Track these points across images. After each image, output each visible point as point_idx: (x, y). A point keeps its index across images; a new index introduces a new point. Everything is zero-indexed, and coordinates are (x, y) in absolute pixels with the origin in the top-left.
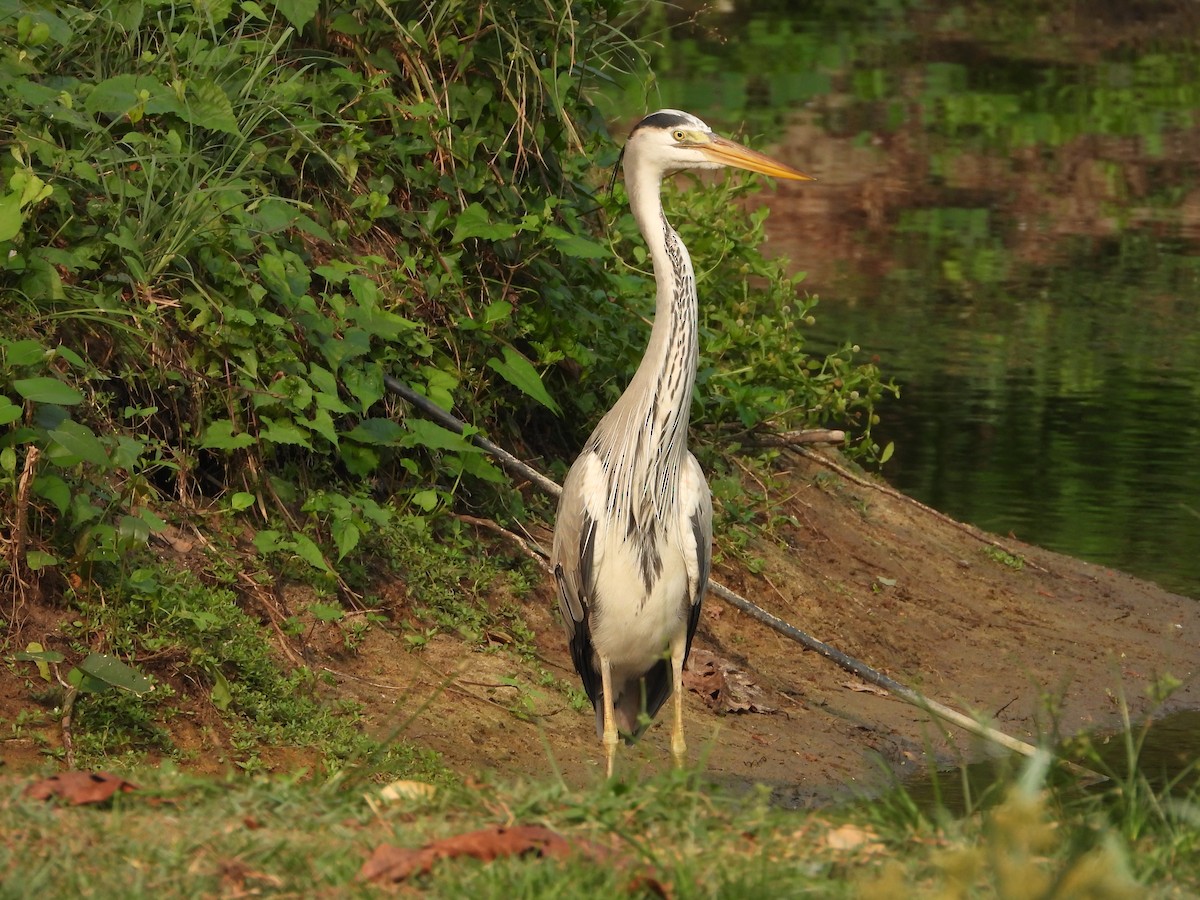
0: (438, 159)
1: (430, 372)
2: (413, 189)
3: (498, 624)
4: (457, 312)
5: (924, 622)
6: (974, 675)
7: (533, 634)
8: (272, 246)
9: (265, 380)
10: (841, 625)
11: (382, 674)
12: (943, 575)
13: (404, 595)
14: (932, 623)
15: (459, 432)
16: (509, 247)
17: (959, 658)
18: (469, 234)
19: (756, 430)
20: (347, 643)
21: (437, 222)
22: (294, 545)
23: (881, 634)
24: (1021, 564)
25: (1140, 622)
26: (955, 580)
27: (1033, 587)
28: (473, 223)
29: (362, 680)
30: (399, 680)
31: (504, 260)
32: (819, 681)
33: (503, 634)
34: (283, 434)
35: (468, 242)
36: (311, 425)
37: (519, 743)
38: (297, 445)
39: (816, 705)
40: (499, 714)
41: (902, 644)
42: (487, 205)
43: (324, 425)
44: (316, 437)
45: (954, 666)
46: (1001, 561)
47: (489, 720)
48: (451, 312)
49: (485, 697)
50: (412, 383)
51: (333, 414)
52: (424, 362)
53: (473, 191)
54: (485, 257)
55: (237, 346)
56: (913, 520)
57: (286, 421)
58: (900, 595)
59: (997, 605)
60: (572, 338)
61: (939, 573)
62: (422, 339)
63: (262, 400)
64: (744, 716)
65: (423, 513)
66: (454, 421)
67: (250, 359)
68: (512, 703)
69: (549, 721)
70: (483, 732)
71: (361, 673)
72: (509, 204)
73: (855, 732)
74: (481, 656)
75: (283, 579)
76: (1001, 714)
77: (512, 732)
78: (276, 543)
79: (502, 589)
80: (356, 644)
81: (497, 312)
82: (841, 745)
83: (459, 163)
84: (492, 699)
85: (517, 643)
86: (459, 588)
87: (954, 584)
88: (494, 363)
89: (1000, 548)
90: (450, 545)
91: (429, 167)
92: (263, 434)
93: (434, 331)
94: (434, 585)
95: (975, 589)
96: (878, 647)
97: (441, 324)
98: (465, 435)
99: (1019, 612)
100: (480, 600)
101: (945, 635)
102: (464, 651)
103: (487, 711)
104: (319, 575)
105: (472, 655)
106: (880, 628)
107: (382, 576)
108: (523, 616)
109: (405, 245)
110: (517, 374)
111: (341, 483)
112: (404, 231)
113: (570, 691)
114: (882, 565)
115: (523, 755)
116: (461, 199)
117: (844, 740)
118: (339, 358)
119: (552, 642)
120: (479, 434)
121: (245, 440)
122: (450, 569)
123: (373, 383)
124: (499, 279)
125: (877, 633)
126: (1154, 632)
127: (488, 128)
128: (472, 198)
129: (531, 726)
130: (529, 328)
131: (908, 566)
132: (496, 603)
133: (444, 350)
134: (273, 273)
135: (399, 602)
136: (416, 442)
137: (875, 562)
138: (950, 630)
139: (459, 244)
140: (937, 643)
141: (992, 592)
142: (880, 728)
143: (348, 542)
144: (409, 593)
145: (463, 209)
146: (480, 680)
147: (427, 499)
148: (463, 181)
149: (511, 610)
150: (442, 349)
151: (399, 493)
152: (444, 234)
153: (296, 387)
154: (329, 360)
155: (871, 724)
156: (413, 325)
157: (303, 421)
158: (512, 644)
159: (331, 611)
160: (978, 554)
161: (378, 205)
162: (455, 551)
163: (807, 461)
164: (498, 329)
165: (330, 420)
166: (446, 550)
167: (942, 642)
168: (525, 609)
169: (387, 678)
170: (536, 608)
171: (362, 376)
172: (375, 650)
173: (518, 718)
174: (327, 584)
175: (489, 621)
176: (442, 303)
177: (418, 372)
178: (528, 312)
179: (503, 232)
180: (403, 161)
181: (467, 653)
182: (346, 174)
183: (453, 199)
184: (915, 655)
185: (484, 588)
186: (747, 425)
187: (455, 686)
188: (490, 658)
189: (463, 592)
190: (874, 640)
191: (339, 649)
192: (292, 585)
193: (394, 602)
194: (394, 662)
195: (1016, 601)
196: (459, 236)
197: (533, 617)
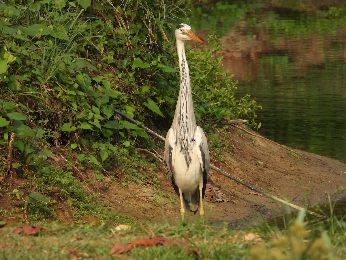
0: (127, 45)
1: (127, 107)
2: (120, 54)
3: (149, 179)
4: (134, 89)
5: (272, 174)
6: (287, 189)
7: (159, 181)
8: (80, 72)
9: (79, 111)
10: (248, 176)
11: (116, 194)
12: (277, 160)
13: (121, 171)
14: (274, 174)
16: (148, 70)
17: (282, 184)
18: (137, 67)
19: (221, 120)
20: (106, 186)
21: (127, 63)
22: (89, 158)
23: (259, 178)
24: (299, 156)
25: (334, 172)
26: (280, 161)
27: (303, 163)
28: (138, 63)
29: (110, 197)
30: (121, 196)
31: (147, 74)
32: (242, 192)
33: (150, 182)
34: (85, 126)
35: (136, 69)
36: (93, 123)
37: (156, 213)
38: (89, 129)
39: (241, 199)
40: (150, 205)
41: (266, 180)
42: (141, 58)
43: (97, 123)
44: (94, 127)
45: (281, 186)
46: (293, 156)
47: (147, 207)
48: (132, 89)
49: (146, 200)
50: (122, 110)
51: (99, 120)
52: (125, 104)
53: (137, 54)
54: (141, 73)
55: (71, 101)
56: (268, 145)
57: (86, 123)
58: (265, 166)
59: (293, 168)
60: (167, 96)
61: (276, 160)
63: (79, 117)
64: (221, 203)
65: (126, 148)
66: (134, 121)
67: (75, 105)
68: (154, 202)
69: (164, 206)
70: (145, 210)
71: (110, 194)
72: (148, 57)
73: (253, 206)
74: (144, 188)
75: (87, 168)
76: (295, 200)
77: (154, 210)
78: (84, 158)
79: (150, 169)
80: (108, 186)
81: (145, 89)
82: (249, 210)
83: (133, 46)
84: (148, 201)
85: (155, 184)
86: (137, 169)
87: (280, 163)
88: (145, 104)
89: (293, 152)
90: (134, 157)
91: (124, 48)
92: (79, 127)
93: (127, 95)
94: (130, 168)
95: (286, 164)
96: (259, 182)
97: (129, 93)
98: (137, 125)
99: (299, 170)
100: (143, 172)
101: (278, 177)
103: (147, 204)
104: (96, 166)
105: (142, 188)
106: (259, 176)
107: (115, 166)
108: (156, 176)
109: (118, 70)
110: (152, 107)
111: (102, 140)
112: (118, 66)
113: (170, 197)
114: (259, 158)
115: (157, 216)
116: (134, 57)
117: (250, 209)
118: (100, 104)
119: (165, 183)
120: (141, 124)
121: (74, 128)
122: (134, 164)
123: (110, 111)
124: (146, 79)
126: (338, 175)
127: (141, 36)
128: (137, 56)
129: (159, 208)
130: (155, 93)
131: (266, 158)
132: (148, 173)
133: (130, 100)
134: (80, 80)
136: (123, 127)
137: (257, 157)
138: (279, 176)
139: (134, 70)
140: (276, 180)
141: (291, 164)
142: (260, 205)
143: (105, 157)
144: (123, 171)
145: (135, 59)
146: (144, 195)
147: (127, 144)
148: (134, 51)
149: (152, 175)
151: (119, 142)
152: (129, 67)
153: (88, 113)
154: (97, 104)
155: (257, 204)
156: (121, 94)
157: (90, 122)
158: (153, 185)
159: (101, 177)
160: (287, 154)
161: (110, 59)
162: (136, 158)
163: (236, 129)
164: (146, 94)
165: (98, 122)
168: (156, 174)
169: (117, 196)
170: (160, 174)
171: (107, 109)
172: (113, 188)
173: (155, 206)
174: (99, 169)
176: (129, 87)
177: (123, 107)
178: (154, 89)
179: (146, 66)
180: (117, 46)
181: (140, 188)
182: (100, 51)
183: (131, 57)
184: (269, 184)
185: (144, 169)
186: (219, 119)
187: (137, 197)
188: (147, 189)
189: (138, 170)
190: (257, 180)
191: (103, 188)
192: (89, 170)
193: (119, 173)
194: (119, 191)
195: (298, 167)
196: (134, 67)
197: (159, 177)
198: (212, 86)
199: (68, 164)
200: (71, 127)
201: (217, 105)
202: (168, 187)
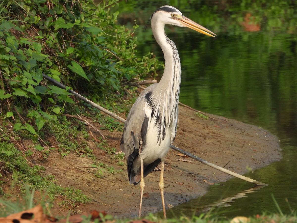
0: (48, 4)
1: (52, 70)
2: (42, 14)
3: (81, 148)
4: (58, 51)
5: (193, 138)
6: (212, 154)
7: (92, 150)
8: (8, 35)
9: (11, 76)
11: (56, 166)
12: (189, 123)
13: (55, 140)
14: (195, 139)
15: (65, 89)
16: (71, 30)
17: (206, 149)
18: (60, 27)
19: (130, 81)
20: (44, 157)
21: (49, 24)
22: (26, 127)
23: (183, 143)
24: (207, 117)
25: (248, 134)
26: (193, 124)
27: (212, 124)
28: (60, 24)
29: (51, 168)
30: (61, 167)
31: (69, 34)
32: (171, 159)
33: (83, 151)
34: (19, 93)
35: (60, 29)
36: (27, 90)
37: (100, 185)
38: (24, 96)
39: (174, 167)
40: (92, 176)
41: (189, 145)
42: (63, 18)
43: (31, 89)
44: (30, 93)
45: (205, 152)
46: (202, 117)
47: (90, 178)
48: (56, 51)
49: (86, 171)
50: (47, 74)
51: (34, 86)
52: (50, 67)
53: (59, 13)
54: (64, 34)
55: (3, 67)
57: (19, 89)
58: (183, 130)
59: (206, 131)
60: (90, 57)
61: (188, 122)
62: (49, 60)
63: (12, 83)
64: (157, 172)
65: (56, 114)
66: (63, 85)
67: (7, 70)
68: (94, 173)
69: (106, 178)
70: (89, 182)
71: (49, 166)
72: (70, 17)
73: (189, 175)
74: (80, 158)
75: (22, 138)
76: (226, 166)
77: (97, 182)
78: (20, 127)
79: (80, 137)
80: (47, 157)
81: (70, 51)
82: (186, 179)
83: (54, 5)
84: (89, 172)
85: (88, 153)
86: (68, 137)
87: (193, 125)
88: (69, 66)
89: (200, 113)
90: (64, 124)
91: (46, 6)
92: (14, 94)
93: (51, 58)
94: (62, 137)
95: (199, 126)
96: (183, 147)
97: (53, 55)
98: (67, 90)
99: (214, 133)
100: (75, 140)
101: (200, 142)
102: (75, 157)
103: (89, 175)
104: (32, 136)
105: (78, 158)
106: (182, 141)
107: (48, 135)
108: (88, 144)
109: (40, 32)
110: (77, 70)
111: (32, 107)
112: (40, 27)
113: (108, 167)
115: (102, 189)
116: (56, 16)
117: (186, 177)
118: (29, 68)
119: (97, 152)
120: (70, 89)
121: (8, 95)
122: (65, 132)
123: (39, 75)
124: (69, 40)
125: (181, 143)
126: (252, 137)
128: (59, 16)
129: (102, 180)
130: (78, 55)
132: (79, 141)
133: (55, 63)
134: (10, 43)
135: (54, 143)
136: (52, 93)
138: (201, 140)
139: (57, 30)
140: (198, 145)
141: (204, 127)
142: (194, 173)
143: (41, 125)
144: (56, 140)
145: (57, 19)
146: (83, 166)
147: (57, 110)
148: (56, 10)
149: (84, 143)
150: (54, 63)
151: (48, 108)
152: (52, 27)
153: (22, 78)
154: (26, 68)
155: (191, 172)
156: (46, 56)
157: (24, 88)
158: (86, 154)
159: (38, 147)
160: (194, 115)
161: (37, 20)
162: (65, 126)
163: (140, 89)
164: (70, 56)
165: (33, 88)
166: (63, 125)
167: (199, 144)
168: (88, 142)
169: (57, 167)
170: (91, 142)
171: (36, 73)
172: (52, 158)
173: (97, 177)
174: (36, 139)
175: (78, 147)
176: (53, 49)
177: (48, 71)
178: (76, 50)
179: (69, 26)
180: (38, 5)
181: (76, 157)
182: (26, 11)
183: (53, 16)
184: (193, 149)
185: (76, 136)
186: (128, 80)
187: (77, 168)
188: (83, 159)
189: (70, 138)
190: (181, 145)
191: (42, 159)
192: (25, 140)
193: (52, 143)
194: (58, 162)
195: (211, 129)
196: (56, 27)
197: (91, 145)
198: (112, 44)
199: (4, 134)
200: (4, 94)
201: (119, 64)
202: (101, 156)
